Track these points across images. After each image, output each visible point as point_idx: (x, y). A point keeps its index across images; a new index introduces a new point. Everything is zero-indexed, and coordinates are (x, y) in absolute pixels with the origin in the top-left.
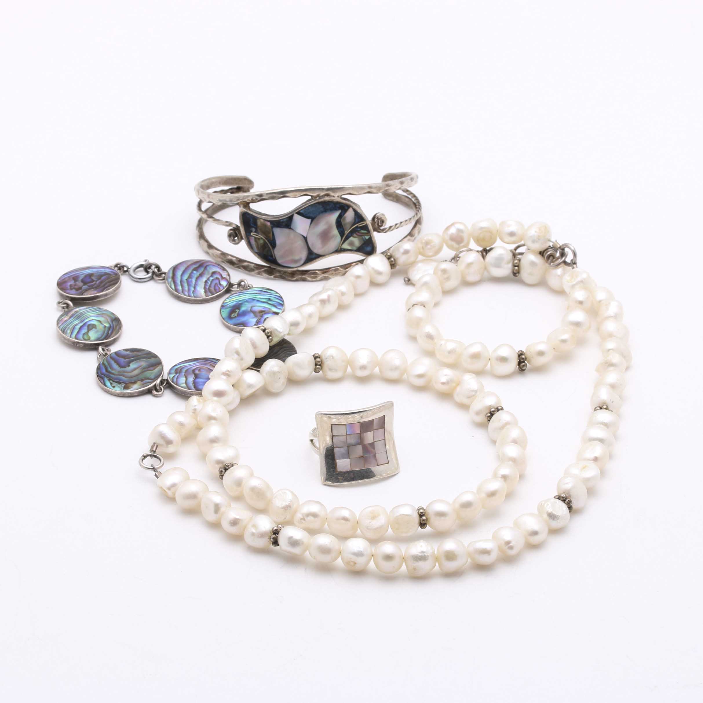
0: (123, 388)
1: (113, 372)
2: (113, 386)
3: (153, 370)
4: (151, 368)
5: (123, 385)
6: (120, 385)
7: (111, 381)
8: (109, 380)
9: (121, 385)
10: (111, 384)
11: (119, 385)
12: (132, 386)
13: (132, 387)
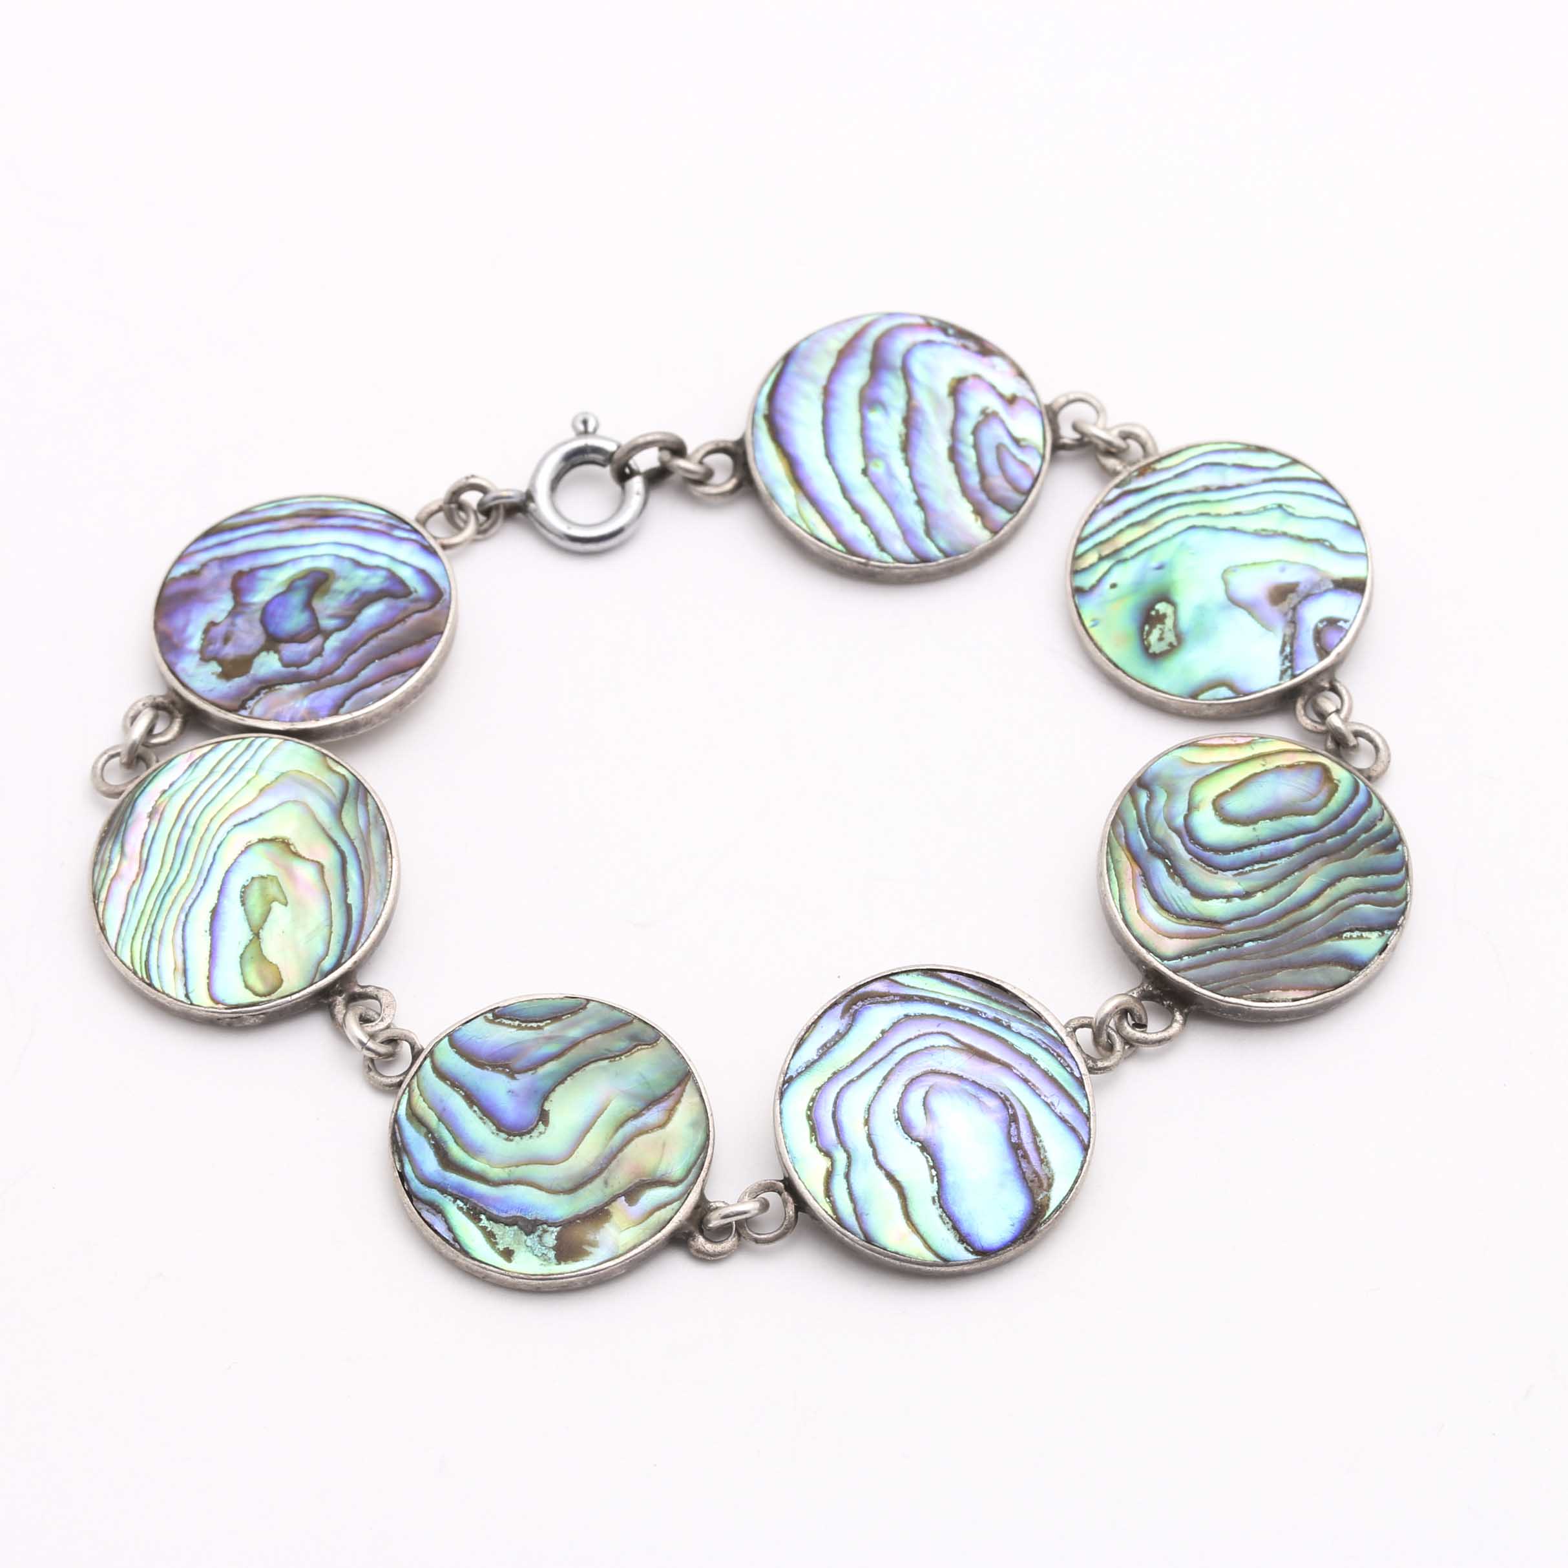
0: (552, 1254)
1: (475, 1164)
2: (501, 1247)
3: (662, 1126)
4: (653, 1116)
5: (550, 1239)
6: (534, 1237)
7: (484, 1222)
8: (474, 1212)
9: (540, 1236)
10: (490, 1236)
11: (531, 1240)
12: (590, 1237)
13: (594, 1244)
